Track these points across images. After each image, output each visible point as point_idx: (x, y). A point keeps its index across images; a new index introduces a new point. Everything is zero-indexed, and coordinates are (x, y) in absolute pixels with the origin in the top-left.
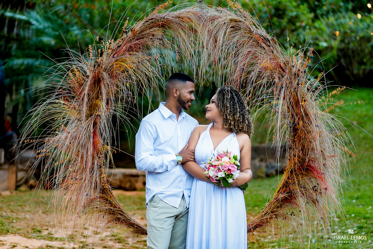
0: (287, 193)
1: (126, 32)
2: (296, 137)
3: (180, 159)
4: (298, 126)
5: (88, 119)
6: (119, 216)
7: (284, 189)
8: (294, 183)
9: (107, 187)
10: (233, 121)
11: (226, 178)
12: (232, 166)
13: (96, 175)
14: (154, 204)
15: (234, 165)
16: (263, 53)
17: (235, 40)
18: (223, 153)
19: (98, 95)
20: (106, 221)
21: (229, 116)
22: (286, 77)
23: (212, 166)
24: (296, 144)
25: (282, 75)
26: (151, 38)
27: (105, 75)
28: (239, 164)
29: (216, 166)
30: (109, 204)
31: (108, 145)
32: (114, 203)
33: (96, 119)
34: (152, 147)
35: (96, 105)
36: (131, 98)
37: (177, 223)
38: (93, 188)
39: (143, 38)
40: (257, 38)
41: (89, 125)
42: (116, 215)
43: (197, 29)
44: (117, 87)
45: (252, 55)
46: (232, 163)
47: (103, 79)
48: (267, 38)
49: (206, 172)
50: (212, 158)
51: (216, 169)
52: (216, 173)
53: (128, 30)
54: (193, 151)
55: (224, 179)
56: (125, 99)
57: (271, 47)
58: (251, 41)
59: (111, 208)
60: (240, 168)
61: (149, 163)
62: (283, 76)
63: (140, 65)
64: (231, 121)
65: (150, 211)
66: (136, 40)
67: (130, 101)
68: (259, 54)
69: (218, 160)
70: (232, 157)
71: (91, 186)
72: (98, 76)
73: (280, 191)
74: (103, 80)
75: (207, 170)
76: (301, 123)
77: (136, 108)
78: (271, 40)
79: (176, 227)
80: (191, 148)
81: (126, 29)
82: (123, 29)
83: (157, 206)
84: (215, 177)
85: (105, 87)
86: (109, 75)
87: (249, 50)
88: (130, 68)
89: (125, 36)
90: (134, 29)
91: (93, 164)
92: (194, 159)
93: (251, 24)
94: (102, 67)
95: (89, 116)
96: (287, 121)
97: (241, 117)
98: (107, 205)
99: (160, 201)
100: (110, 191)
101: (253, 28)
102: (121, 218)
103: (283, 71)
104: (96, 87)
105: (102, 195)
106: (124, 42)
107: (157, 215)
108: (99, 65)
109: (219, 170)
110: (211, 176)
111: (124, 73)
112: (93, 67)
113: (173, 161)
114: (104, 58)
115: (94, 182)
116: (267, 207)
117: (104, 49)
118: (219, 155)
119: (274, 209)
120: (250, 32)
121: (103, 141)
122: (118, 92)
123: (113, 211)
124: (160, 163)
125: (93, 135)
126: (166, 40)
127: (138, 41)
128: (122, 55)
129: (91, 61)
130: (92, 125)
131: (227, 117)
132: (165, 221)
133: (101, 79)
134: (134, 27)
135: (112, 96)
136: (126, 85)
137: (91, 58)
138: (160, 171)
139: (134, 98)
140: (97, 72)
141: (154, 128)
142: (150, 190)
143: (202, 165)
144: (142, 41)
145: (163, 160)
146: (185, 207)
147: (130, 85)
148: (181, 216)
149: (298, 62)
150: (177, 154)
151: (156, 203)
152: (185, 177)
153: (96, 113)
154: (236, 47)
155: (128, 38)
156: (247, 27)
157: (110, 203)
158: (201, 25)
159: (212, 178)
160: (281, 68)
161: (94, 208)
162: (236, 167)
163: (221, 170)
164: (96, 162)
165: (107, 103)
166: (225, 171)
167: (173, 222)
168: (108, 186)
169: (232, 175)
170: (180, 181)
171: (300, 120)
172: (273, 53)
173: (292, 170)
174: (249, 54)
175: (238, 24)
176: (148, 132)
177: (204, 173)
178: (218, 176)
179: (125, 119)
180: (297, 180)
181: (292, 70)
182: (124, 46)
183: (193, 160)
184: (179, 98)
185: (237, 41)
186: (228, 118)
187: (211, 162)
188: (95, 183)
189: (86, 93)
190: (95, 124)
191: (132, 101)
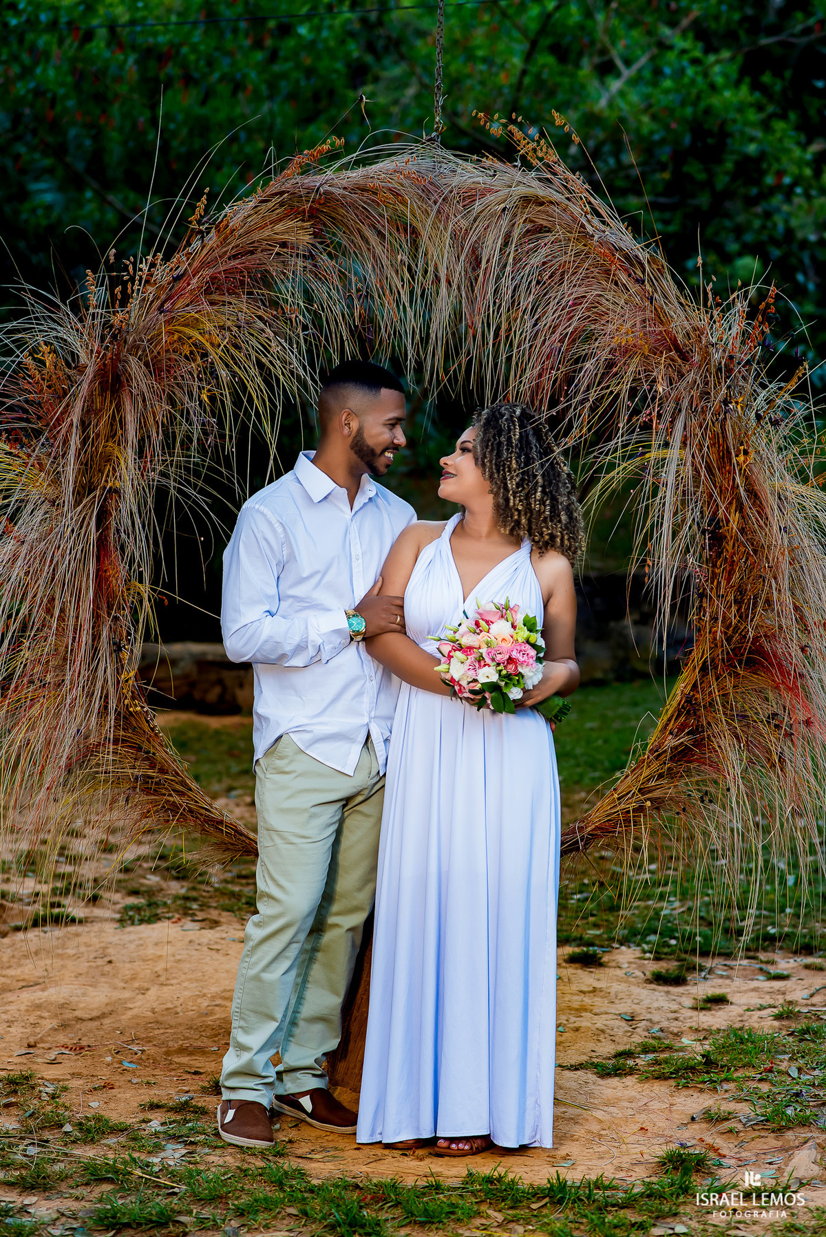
0: (688, 734)
1: (201, 232)
2: (719, 563)
3: (360, 625)
4: (726, 528)
5: (81, 502)
6: (176, 798)
7: (682, 719)
8: (710, 704)
9: (139, 708)
10: (526, 514)
11: (503, 684)
12: (519, 648)
13: (105, 672)
14: (279, 763)
15: (527, 646)
16: (622, 302)
17: (536, 260)
18: (495, 609)
19: (112, 425)
20: (136, 815)
21: (514, 497)
22: (690, 377)
23: (460, 648)
24: (719, 583)
25: (679, 372)
26: (278, 254)
27: (135, 367)
28: (541, 643)
29: (470, 648)
30: (144, 760)
31: (141, 581)
32: (159, 759)
33: (106, 499)
34: (273, 591)
35: (108, 458)
36: (215, 437)
37: (348, 822)
38: (96, 711)
39: (252, 253)
40: (605, 255)
41: (84, 518)
42: (165, 795)
43: (419, 226)
44: (172, 404)
45: (588, 309)
46: (520, 640)
47: (129, 379)
48: (636, 256)
49: (442, 668)
50: (460, 625)
51: (471, 658)
52: (473, 672)
53: (206, 225)
54: (398, 602)
55: (494, 687)
56: (195, 441)
57: (648, 286)
58: (586, 265)
59: (150, 772)
60: (546, 655)
61: (264, 637)
62: (681, 375)
63: (244, 335)
64: (519, 515)
65: (268, 784)
66: (229, 258)
67: (209, 446)
68: (611, 307)
69: (478, 631)
70: (520, 623)
71: (90, 704)
72: (115, 367)
73: (669, 728)
74: (127, 381)
75: (443, 660)
76: (735, 519)
77: (229, 467)
78: (648, 261)
79: (345, 832)
80: (393, 591)
81: (199, 223)
82: (190, 222)
83: (287, 769)
84: (469, 683)
85: (134, 403)
86: (147, 365)
87: (580, 291)
88: (212, 344)
89: (196, 244)
90: (225, 223)
91: (96, 637)
92: (403, 626)
93: (586, 213)
94: (125, 342)
95: (83, 490)
96: (693, 514)
97: (548, 502)
98: (138, 763)
99: (296, 753)
100: (148, 722)
101: (593, 226)
102: (181, 806)
103: (682, 359)
104: (108, 401)
105: (122, 733)
106: (196, 264)
107: (288, 798)
108: (114, 337)
109: (480, 660)
110: (456, 678)
111: (194, 360)
112: (98, 341)
113: (338, 632)
114: (133, 314)
115: (98, 693)
116: (627, 777)
117: (133, 285)
118: (480, 614)
119: (649, 780)
120: (585, 236)
121: (127, 567)
122: (176, 418)
123: (157, 783)
124: (296, 640)
125: (98, 550)
126: (325, 257)
127: (237, 261)
128: (187, 306)
129: (93, 319)
130: (94, 519)
131: (507, 500)
132: (312, 816)
133: (123, 379)
134: (225, 216)
135: (154, 431)
136: (199, 397)
137: (91, 311)
138: (298, 661)
139: (222, 437)
140: (109, 355)
141: (280, 530)
142: (267, 719)
143: (428, 643)
144: (250, 261)
145: (306, 628)
146: (374, 772)
147: (212, 398)
148: (360, 798)
149: (730, 329)
150: (351, 612)
151: (285, 761)
152: (374, 682)
153: (106, 481)
154: (538, 283)
155: (205, 251)
156: (575, 219)
157: (147, 759)
158: (433, 214)
159: (460, 685)
160: (678, 349)
161: (97, 773)
162: (533, 653)
163: (488, 661)
164: (105, 633)
165: (141, 453)
166: (498, 664)
167: (337, 818)
168: (142, 707)
169: (521, 675)
170: (360, 694)
171: (733, 510)
172: (651, 303)
173: (705, 662)
174: (580, 304)
175: (546, 213)
176: (263, 543)
177: (436, 669)
178: (478, 678)
179: (194, 502)
180: (721, 693)
181: (709, 355)
182: (194, 276)
183: (398, 627)
184: (358, 438)
185: (544, 263)
186: (512, 504)
187: (457, 636)
188: (101, 697)
189: (75, 421)
190: (103, 516)
191: (216, 446)
